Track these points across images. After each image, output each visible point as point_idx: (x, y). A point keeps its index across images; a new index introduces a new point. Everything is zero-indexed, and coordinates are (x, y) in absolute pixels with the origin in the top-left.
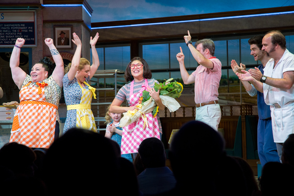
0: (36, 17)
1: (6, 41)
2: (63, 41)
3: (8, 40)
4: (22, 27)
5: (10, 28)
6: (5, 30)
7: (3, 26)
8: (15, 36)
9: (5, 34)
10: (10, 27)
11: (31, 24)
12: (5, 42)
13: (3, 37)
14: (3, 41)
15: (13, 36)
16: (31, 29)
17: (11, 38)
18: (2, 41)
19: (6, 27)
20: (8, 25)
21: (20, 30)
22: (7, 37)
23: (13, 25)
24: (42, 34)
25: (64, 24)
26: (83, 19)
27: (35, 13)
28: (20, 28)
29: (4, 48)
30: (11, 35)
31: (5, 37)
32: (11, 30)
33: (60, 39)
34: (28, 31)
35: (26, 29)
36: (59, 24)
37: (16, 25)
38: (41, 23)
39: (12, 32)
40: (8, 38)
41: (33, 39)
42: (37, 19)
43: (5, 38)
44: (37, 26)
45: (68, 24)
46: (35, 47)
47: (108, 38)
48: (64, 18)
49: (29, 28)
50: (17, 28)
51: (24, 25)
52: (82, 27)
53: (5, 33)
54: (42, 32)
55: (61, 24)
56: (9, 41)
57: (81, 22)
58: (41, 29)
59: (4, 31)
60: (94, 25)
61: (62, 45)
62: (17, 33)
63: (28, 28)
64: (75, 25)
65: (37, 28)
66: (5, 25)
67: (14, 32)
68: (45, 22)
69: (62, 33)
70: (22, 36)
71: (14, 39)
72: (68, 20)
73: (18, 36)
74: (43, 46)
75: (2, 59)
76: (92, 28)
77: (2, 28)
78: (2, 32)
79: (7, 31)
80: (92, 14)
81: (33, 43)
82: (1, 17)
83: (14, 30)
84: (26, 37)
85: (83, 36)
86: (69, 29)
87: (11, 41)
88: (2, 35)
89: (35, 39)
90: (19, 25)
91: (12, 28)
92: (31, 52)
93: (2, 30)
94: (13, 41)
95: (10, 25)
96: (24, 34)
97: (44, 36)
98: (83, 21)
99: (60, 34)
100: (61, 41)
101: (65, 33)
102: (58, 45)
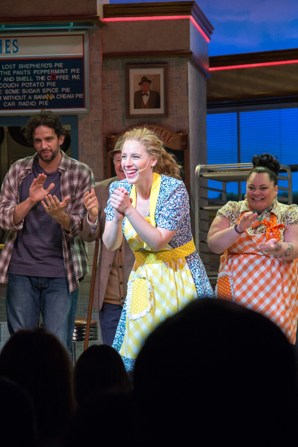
0: (86, 45)
1: (22, 101)
2: (146, 99)
3: (27, 100)
4: (57, 68)
5: (32, 72)
6: (21, 76)
7: (17, 69)
8: (41, 88)
9: (20, 85)
10: (32, 69)
11: (77, 62)
12: (20, 103)
13: (17, 91)
14: (17, 102)
15: (38, 90)
16: (76, 74)
17: (32, 95)
18: (14, 100)
19: (22, 70)
20: (27, 66)
21: (54, 76)
22: (24, 91)
23: (38, 66)
24: (99, 84)
25: (148, 60)
26: (192, 49)
27: (86, 37)
28: (52, 71)
29: (19, 117)
30: (35, 88)
31: (21, 91)
32: (34, 76)
33: (139, 95)
34: (70, 77)
35: (65, 74)
36: (137, 60)
37: (43, 65)
38: (98, 59)
39: (35, 81)
40: (28, 95)
41: (80, 96)
42: (90, 50)
43: (21, 94)
44: (90, 65)
45: (154, 59)
46: (86, 114)
47: (248, 90)
48: (148, 48)
49: (73, 70)
50: (45, 71)
51: (60, 65)
52: (190, 67)
53: (20, 83)
54: (99, 80)
55: (143, 60)
56: (30, 100)
57: (186, 54)
58: (97, 73)
59: (19, 79)
60: (215, 61)
61: (145, 107)
62: (45, 82)
63: (69, 71)
64: (172, 61)
65: (91, 69)
66: (21, 66)
67: (41, 81)
68: (106, 56)
69: (145, 80)
70: (56, 90)
71: (40, 97)
72: (158, 52)
73: (48, 90)
74: (103, 110)
75: (13, 141)
76: (211, 69)
77: (14, 72)
78: (15, 82)
79: (24, 78)
80: (211, 36)
81: (80, 103)
82: (12, 48)
83: (40, 75)
84: (64, 92)
85: (190, 87)
86: (160, 71)
87: (33, 100)
88: (15, 89)
89: (84, 96)
90: (50, 65)
91: (35, 71)
92: (75, 126)
93: (15, 76)
94: (37, 101)
95: (32, 65)
96: (61, 84)
97: (103, 89)
98: (191, 53)
99: (140, 84)
100: (141, 99)
101: (150, 82)
102: (135, 107)
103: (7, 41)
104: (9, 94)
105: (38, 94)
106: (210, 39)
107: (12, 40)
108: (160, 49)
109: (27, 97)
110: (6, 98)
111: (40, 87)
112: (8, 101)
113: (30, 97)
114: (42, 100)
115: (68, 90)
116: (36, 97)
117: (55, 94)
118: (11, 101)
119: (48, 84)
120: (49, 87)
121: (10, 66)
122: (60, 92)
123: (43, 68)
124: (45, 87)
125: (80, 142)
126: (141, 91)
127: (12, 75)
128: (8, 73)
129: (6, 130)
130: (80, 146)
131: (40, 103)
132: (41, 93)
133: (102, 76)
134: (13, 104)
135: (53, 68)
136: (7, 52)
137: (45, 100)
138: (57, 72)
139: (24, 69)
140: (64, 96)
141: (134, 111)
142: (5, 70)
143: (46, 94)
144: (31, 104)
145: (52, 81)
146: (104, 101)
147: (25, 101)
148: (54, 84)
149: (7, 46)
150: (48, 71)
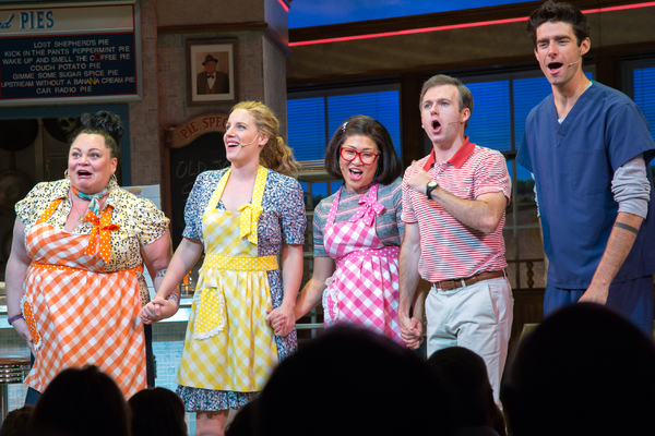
0: (137, 17)
1: (60, 87)
2: (211, 82)
3: (65, 85)
4: (102, 46)
5: (71, 51)
6: (58, 56)
7: (52, 47)
8: (82, 71)
9: (57, 67)
10: (71, 48)
11: (127, 38)
12: (56, 90)
13: (52, 75)
14: (53, 88)
15: (79, 74)
16: (125, 53)
17: (72, 79)
18: (49, 86)
19: (58, 48)
20: (65, 44)
21: (98, 55)
22: (62, 75)
23: (78, 43)
24: (153, 65)
25: (214, 34)
26: (266, 20)
27: (137, 7)
28: (96, 50)
29: (56, 106)
30: (73, 70)
31: (58, 75)
32: (73, 56)
33: (203, 78)
34: (118, 57)
35: (112, 53)
36: (200, 35)
37: (86, 43)
38: (152, 33)
39: (75, 62)
40: (66, 79)
41: (131, 79)
42: (142, 23)
43: (58, 78)
44: (143, 42)
45: (225, 34)
46: (138, 102)
47: (336, 70)
48: (213, 20)
49: (121, 48)
50: (87, 50)
51: (106, 42)
52: (264, 41)
53: (57, 64)
54: (154, 59)
55: (207, 34)
56: (69, 86)
57: (259, 26)
58: (151, 52)
59: (54, 60)
60: (296, 34)
61: (210, 92)
62: (88, 62)
63: (117, 49)
64: (243, 35)
65: (143, 48)
66: (57, 44)
67: (82, 62)
68: (163, 31)
69: (210, 59)
70: (101, 73)
71: (81, 82)
72: (225, 24)
73: (91, 72)
74: (160, 97)
75: (49, 136)
76: (291, 44)
77: (49, 51)
78: (50, 63)
79: (61, 59)
80: (291, 4)
81: (131, 89)
82: (46, 22)
83: (82, 55)
84: (111, 76)
85: (265, 66)
86: (228, 48)
87: (73, 85)
88: (50, 72)
89: (135, 79)
90: (93, 42)
91: (74, 50)
92: (125, 117)
93: (50, 56)
94: (78, 86)
95: (70, 43)
96: (106, 65)
97: (159, 70)
98: (266, 25)
99: (204, 64)
100: (206, 83)
101: (216, 61)
102: (199, 93)
103: (39, 13)
104: (43, 79)
105: (78, 78)
106: (289, 7)
107: (46, 12)
108: (228, 21)
109: (65, 82)
110: (39, 83)
111: (80, 70)
112: (41, 87)
113: (69, 82)
114: (84, 85)
115: (115, 72)
116: (76, 82)
117: (100, 78)
118: (45, 87)
119: (91, 65)
120: (93, 69)
121: (43, 44)
122: (106, 76)
123: (85, 47)
124: (88, 69)
125: (131, 136)
126: (206, 73)
127: (46, 55)
128: (42, 52)
129: (40, 122)
130: (132, 141)
131: (82, 88)
132: (83, 77)
133: (158, 56)
134: (49, 90)
135: (97, 46)
136: (39, 27)
137: (88, 85)
138: (101, 50)
139: (61, 47)
140: (110, 80)
141: (196, 97)
142: (38, 49)
143: (88, 77)
144: (71, 90)
145: (95, 62)
146: (159, 85)
147: (63, 87)
148: (98, 65)
149: (40, 20)
150: (91, 50)
